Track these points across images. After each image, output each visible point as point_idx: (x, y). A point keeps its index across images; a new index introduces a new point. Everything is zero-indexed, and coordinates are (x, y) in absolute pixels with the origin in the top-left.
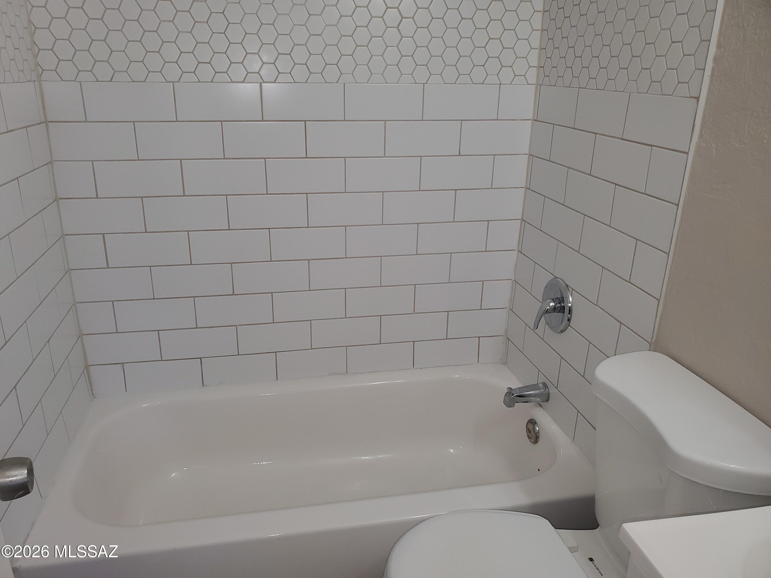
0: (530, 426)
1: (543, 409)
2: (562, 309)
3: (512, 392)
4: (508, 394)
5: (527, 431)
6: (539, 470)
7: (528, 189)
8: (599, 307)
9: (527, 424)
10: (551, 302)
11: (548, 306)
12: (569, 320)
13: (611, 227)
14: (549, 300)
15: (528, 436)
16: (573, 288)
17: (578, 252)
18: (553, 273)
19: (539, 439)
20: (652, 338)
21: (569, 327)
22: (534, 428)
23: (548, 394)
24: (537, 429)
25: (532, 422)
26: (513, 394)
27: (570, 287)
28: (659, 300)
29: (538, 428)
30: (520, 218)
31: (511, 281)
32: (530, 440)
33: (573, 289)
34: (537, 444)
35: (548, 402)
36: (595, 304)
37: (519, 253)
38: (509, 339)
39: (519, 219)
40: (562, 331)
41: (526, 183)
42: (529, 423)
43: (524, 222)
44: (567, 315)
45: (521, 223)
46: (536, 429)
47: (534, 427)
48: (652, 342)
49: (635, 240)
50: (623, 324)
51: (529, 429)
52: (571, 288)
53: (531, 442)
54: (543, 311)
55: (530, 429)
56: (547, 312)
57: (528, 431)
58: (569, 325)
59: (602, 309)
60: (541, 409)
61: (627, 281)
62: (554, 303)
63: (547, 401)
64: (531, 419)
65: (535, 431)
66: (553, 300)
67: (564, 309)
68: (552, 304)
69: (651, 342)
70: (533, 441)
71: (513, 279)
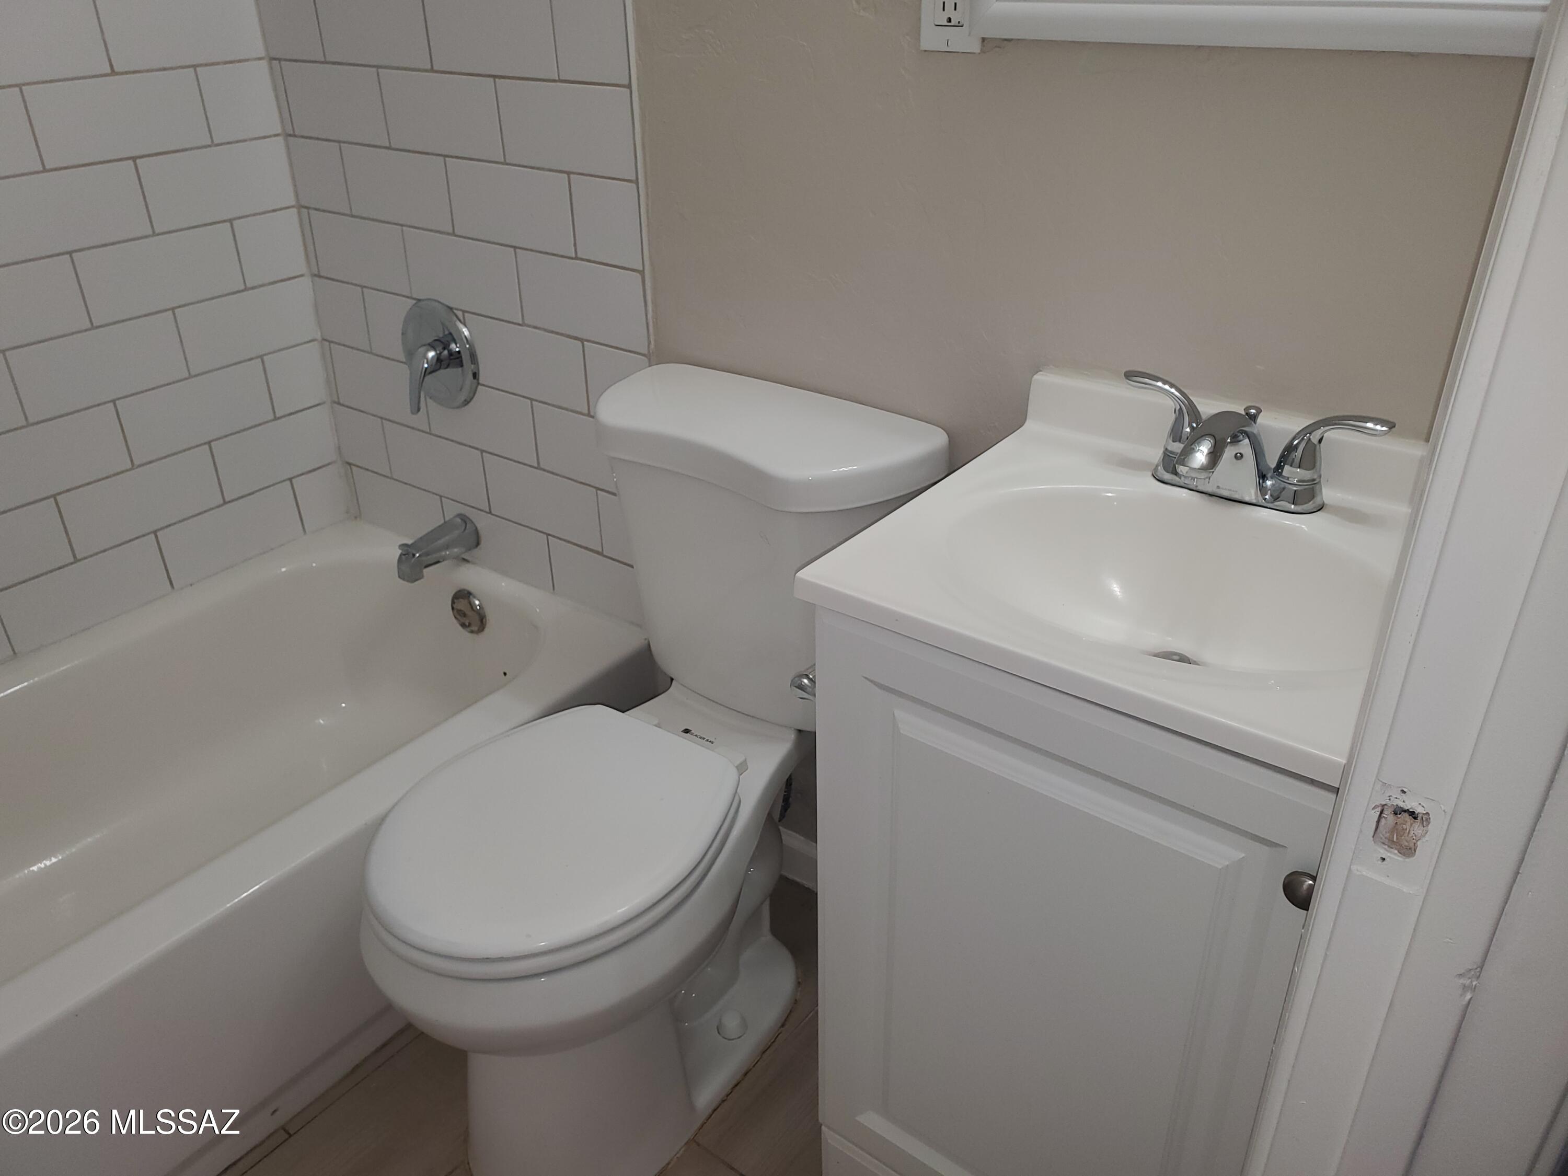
0: (462, 605)
1: (474, 563)
2: (455, 360)
3: (410, 550)
4: (403, 557)
5: (458, 617)
6: (505, 674)
7: (290, 135)
8: (529, 326)
9: (453, 602)
10: (428, 351)
11: (425, 361)
12: (475, 375)
13: (507, 164)
14: (422, 350)
15: (463, 625)
16: (463, 309)
17: (454, 234)
18: (409, 295)
19: (486, 620)
20: (649, 343)
21: (480, 387)
22: (472, 606)
23: (477, 532)
24: (477, 602)
25: (462, 596)
26: (414, 555)
27: (457, 309)
28: (642, 273)
29: (479, 600)
30: (293, 203)
31: (316, 342)
32: (469, 629)
33: (464, 312)
34: (486, 630)
35: (479, 547)
36: (521, 323)
37: (316, 279)
38: (350, 464)
39: (293, 207)
40: (467, 402)
41: (282, 122)
42: (455, 601)
43: (304, 211)
44: (469, 367)
45: (299, 213)
46: (475, 604)
47: (470, 604)
48: (651, 352)
49: (566, 175)
50: (588, 341)
51: (460, 610)
52: (461, 310)
53: (472, 632)
54: (419, 374)
55: (462, 609)
56: (427, 372)
57: (459, 614)
58: (478, 384)
59: (535, 327)
60: (468, 565)
61: (572, 258)
62: (435, 350)
63: (478, 544)
64: (460, 591)
65: (474, 608)
66: (432, 347)
67: (461, 357)
68: (431, 354)
69: (649, 351)
70: (475, 628)
71: (319, 337)
